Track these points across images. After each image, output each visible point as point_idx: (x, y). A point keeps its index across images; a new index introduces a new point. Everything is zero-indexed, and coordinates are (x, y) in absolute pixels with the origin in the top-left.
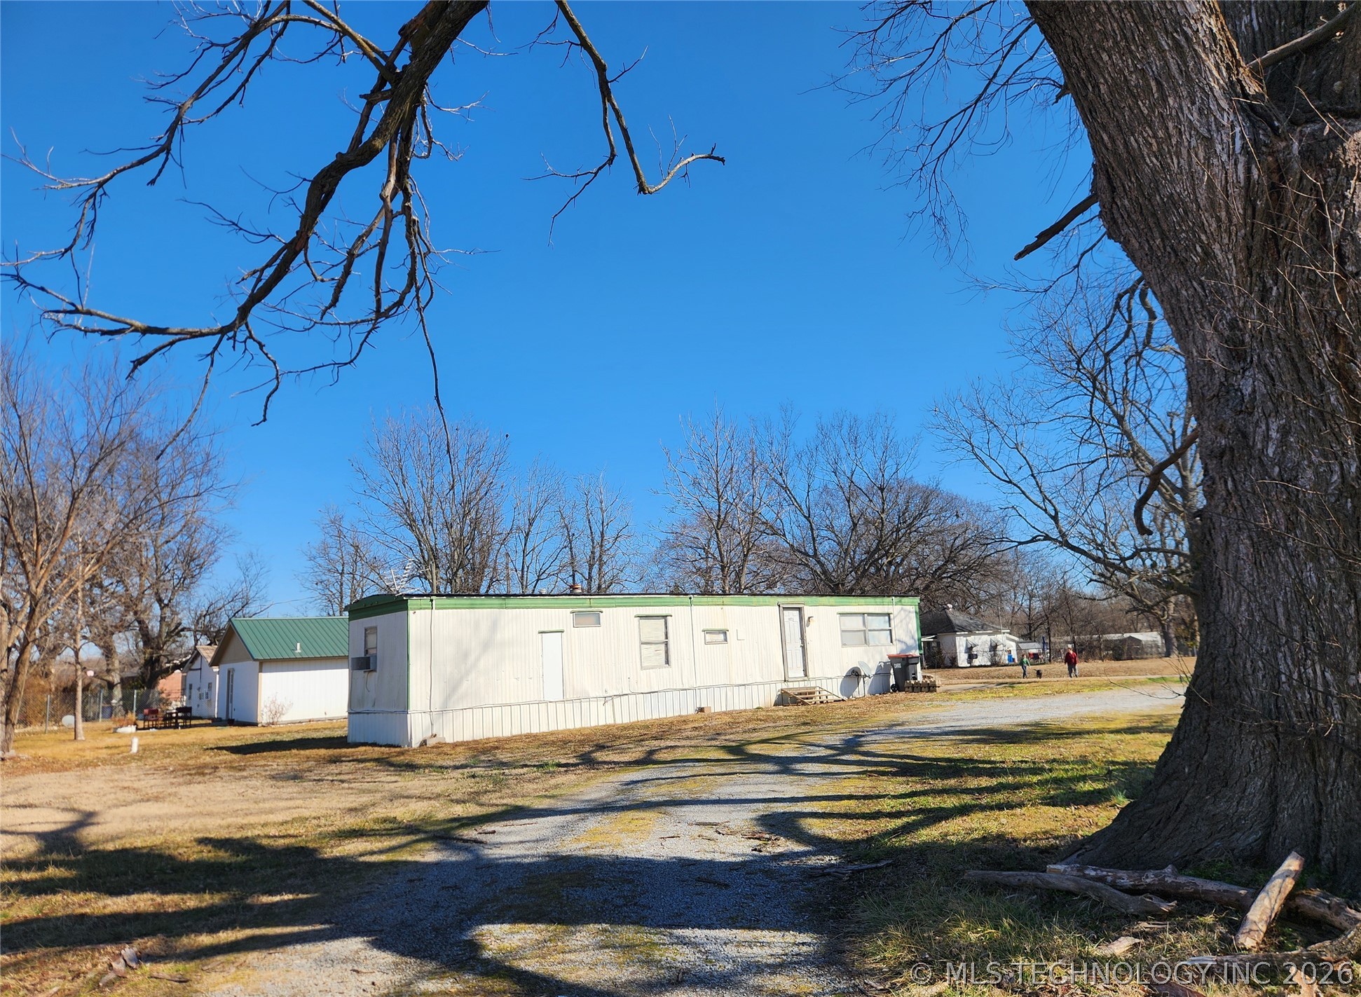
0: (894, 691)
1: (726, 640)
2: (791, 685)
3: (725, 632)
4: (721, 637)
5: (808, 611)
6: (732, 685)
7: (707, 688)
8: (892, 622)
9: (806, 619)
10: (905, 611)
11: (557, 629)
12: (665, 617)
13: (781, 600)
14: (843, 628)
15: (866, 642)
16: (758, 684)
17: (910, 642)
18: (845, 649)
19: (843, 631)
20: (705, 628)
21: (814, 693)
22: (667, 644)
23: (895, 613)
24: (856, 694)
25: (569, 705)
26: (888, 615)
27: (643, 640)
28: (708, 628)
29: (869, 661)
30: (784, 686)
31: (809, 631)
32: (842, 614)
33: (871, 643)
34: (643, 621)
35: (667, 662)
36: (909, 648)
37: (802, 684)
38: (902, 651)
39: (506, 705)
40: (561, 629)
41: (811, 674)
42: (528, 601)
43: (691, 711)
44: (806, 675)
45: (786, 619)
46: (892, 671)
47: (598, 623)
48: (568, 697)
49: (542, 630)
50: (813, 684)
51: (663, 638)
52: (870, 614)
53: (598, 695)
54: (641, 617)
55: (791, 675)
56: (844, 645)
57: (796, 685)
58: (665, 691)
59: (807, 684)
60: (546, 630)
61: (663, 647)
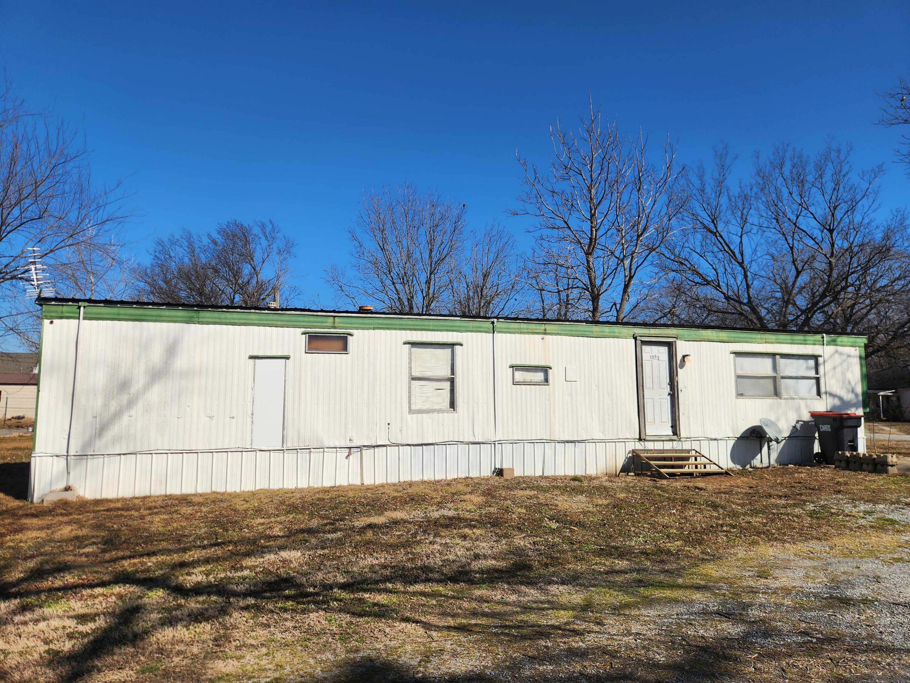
0: (819, 463)
1: (546, 380)
2: (650, 446)
3: (545, 369)
4: (539, 376)
5: (682, 348)
6: (554, 441)
7: (514, 442)
8: (821, 369)
9: (679, 358)
10: (841, 354)
11: (280, 354)
12: (452, 345)
13: (639, 331)
14: (740, 373)
15: (777, 393)
16: (594, 441)
17: (848, 397)
18: (742, 401)
19: (739, 377)
20: (515, 363)
21: (687, 459)
22: (452, 381)
23: (826, 356)
24: (756, 462)
25: (290, 457)
26: (815, 358)
27: (415, 374)
28: (519, 363)
29: (778, 419)
30: (639, 446)
31: (682, 375)
32: (738, 354)
33: (784, 395)
34: (415, 350)
35: (452, 405)
36: (847, 404)
37: (668, 446)
38: (834, 407)
39: (190, 452)
40: (285, 354)
41: (683, 433)
42: (235, 316)
43: (487, 472)
44: (675, 433)
45: (646, 356)
46: (817, 435)
47: (345, 348)
48: (290, 444)
49: (256, 354)
50: (686, 446)
51: (448, 374)
52: (784, 356)
53: (338, 444)
54: (414, 344)
55: (650, 431)
56: (740, 395)
57: (659, 446)
58: (444, 444)
59: (677, 445)
60: (261, 354)
61: (447, 385)
